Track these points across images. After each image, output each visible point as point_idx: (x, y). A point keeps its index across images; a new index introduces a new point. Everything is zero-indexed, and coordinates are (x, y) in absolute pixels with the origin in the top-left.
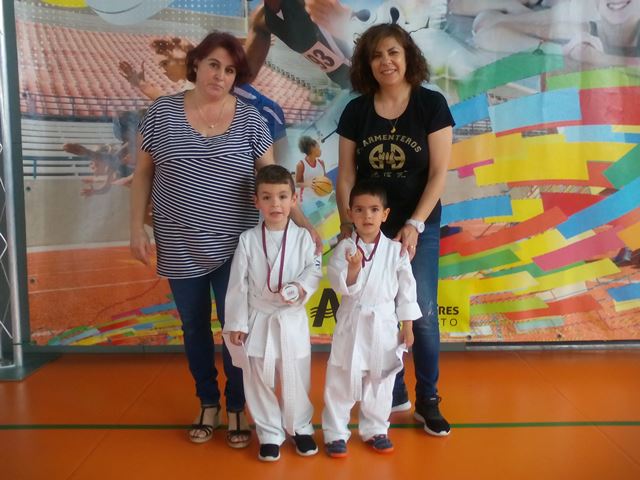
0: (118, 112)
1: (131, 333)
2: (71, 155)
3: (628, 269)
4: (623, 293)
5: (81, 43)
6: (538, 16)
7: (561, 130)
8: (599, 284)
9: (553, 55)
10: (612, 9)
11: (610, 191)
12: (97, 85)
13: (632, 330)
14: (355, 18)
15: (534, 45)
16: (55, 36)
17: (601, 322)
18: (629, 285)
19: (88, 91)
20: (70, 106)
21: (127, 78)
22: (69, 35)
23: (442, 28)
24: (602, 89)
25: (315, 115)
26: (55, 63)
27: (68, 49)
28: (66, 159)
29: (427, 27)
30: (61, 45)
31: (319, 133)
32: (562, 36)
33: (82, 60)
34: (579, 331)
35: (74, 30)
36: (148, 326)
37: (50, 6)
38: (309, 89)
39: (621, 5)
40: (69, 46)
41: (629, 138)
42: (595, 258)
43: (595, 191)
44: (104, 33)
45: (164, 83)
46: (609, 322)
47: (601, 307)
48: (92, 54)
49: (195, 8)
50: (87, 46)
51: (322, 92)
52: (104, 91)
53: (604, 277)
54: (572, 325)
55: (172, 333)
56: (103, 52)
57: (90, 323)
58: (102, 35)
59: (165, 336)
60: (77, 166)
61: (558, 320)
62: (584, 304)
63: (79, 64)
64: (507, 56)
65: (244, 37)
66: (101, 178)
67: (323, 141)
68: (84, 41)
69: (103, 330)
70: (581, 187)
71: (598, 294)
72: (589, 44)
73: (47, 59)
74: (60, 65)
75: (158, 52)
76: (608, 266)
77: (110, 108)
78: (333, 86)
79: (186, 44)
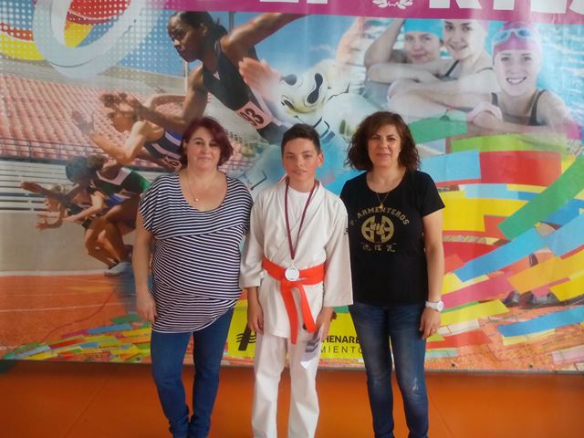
0: (70, 156)
1: (79, 350)
2: (27, 192)
3: (516, 310)
4: (510, 330)
5: (38, 91)
6: (447, 86)
7: (462, 187)
8: (490, 321)
9: (458, 122)
10: (510, 83)
11: (503, 242)
12: (51, 131)
13: (517, 362)
14: (283, 81)
15: (441, 111)
16: (14, 86)
17: (491, 355)
18: (515, 323)
19: (43, 135)
20: (27, 149)
21: (79, 126)
22: (27, 85)
23: (360, 94)
24: (500, 152)
25: (245, 166)
26: (14, 110)
27: (25, 97)
28: (22, 195)
29: (347, 92)
30: (19, 94)
31: (248, 182)
32: (466, 105)
33: (39, 108)
34: (471, 361)
35: (32, 80)
36: (94, 345)
37: (10, 59)
38: (241, 142)
39: (519, 81)
40: (27, 95)
41: (522, 195)
42: (488, 299)
43: (490, 241)
44: (58, 84)
45: (111, 133)
46: (497, 354)
47: (491, 342)
48: (47, 102)
49: (141, 67)
50: (43, 95)
51: (252, 146)
52: (58, 136)
53: (496, 316)
54: (465, 356)
55: (114, 352)
56: (57, 101)
57: (42, 341)
58: (57, 86)
59: (109, 354)
60: (33, 202)
61: (452, 351)
62: (476, 338)
63: (36, 111)
64: (417, 120)
65: (184, 95)
66: (53, 214)
67: (252, 189)
68: (41, 91)
69: (53, 347)
70: (477, 238)
71: (489, 330)
72: (490, 112)
73: (7, 106)
74: (19, 112)
75: (106, 105)
76: (498, 307)
77: (63, 152)
78: (262, 141)
79: (132, 99)
